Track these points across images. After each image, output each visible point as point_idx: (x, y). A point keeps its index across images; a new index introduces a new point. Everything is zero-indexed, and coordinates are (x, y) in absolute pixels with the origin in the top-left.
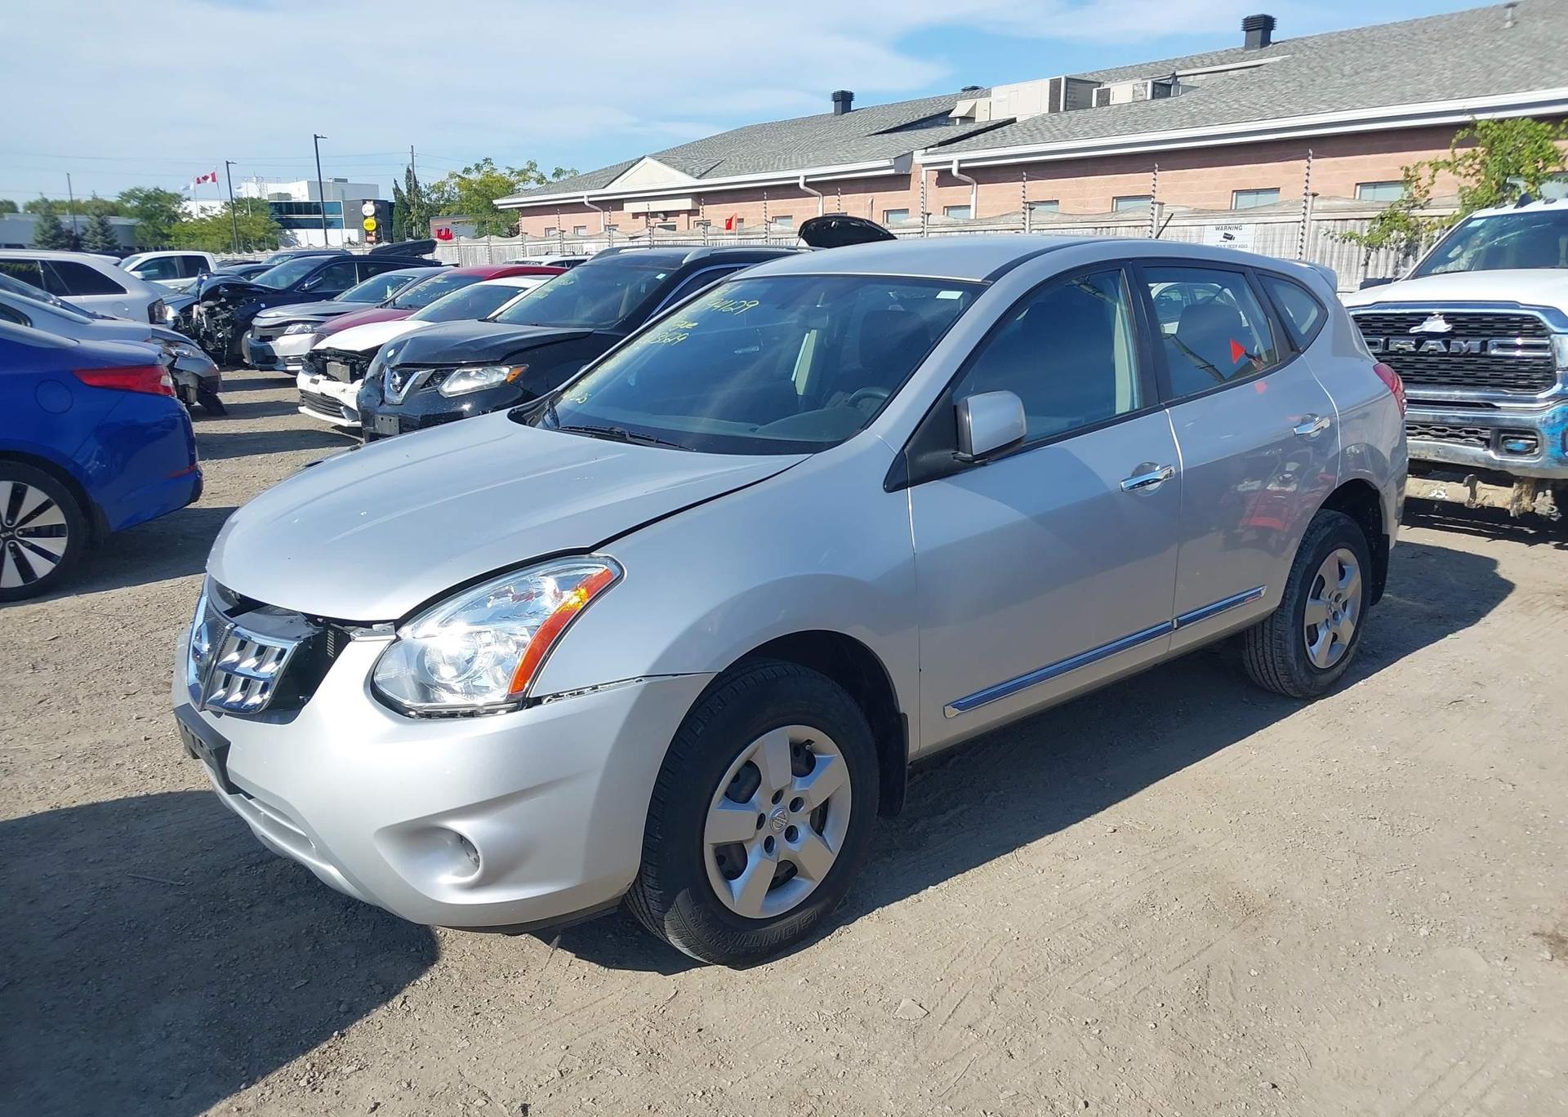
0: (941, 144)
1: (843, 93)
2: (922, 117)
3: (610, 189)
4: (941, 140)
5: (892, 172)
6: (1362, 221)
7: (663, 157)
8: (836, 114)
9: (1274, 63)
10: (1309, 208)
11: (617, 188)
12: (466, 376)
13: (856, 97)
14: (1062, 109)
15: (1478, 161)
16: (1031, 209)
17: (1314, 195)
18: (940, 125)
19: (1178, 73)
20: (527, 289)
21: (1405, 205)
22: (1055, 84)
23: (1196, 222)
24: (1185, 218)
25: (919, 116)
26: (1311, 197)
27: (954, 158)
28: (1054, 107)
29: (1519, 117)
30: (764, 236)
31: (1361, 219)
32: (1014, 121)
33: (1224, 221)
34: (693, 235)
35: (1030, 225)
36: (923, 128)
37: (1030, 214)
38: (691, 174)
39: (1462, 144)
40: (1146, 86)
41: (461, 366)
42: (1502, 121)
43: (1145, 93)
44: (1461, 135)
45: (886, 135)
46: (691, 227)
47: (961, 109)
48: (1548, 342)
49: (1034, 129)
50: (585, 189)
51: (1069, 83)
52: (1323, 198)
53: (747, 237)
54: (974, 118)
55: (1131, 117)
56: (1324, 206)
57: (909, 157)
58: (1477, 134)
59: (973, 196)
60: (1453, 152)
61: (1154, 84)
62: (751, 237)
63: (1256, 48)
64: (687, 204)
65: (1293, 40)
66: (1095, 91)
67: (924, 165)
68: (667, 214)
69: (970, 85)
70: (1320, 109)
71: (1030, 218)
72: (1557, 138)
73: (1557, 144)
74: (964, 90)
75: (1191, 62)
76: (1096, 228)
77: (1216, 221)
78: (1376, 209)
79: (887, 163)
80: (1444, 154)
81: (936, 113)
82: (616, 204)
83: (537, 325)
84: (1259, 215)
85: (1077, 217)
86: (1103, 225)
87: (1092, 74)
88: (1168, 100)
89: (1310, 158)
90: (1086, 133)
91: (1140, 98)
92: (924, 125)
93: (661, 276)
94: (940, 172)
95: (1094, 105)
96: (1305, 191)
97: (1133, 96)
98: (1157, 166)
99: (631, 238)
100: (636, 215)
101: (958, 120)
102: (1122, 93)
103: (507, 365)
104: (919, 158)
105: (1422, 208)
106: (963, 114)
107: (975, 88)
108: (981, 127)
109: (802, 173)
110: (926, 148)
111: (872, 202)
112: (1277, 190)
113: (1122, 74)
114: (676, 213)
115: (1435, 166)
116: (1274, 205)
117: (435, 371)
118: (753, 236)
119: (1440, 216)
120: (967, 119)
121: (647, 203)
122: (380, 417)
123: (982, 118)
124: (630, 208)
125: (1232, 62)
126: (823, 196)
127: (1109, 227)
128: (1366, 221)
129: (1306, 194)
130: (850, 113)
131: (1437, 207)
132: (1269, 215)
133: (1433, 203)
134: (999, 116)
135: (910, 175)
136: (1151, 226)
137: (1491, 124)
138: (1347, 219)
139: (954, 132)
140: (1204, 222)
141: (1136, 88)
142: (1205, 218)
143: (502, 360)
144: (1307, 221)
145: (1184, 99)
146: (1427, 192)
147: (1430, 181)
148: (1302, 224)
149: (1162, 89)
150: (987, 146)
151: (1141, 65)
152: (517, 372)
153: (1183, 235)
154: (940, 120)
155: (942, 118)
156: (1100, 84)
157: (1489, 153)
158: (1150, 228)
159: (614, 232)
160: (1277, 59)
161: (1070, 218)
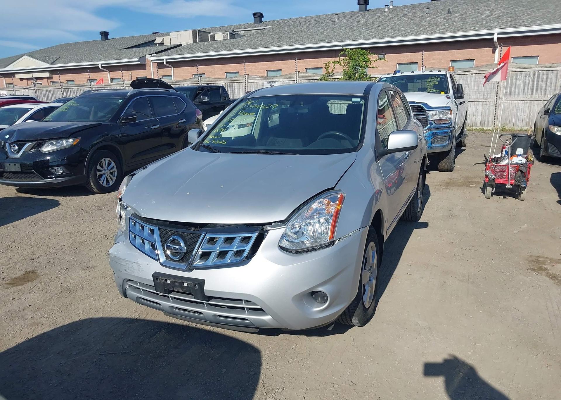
0: (156, 53)
1: (104, 32)
2: (141, 43)
3: (7, 68)
4: (156, 51)
5: (139, 63)
6: (314, 80)
7: (33, 55)
8: (102, 40)
9: (267, 29)
10: (297, 76)
11: (11, 68)
12: (52, 144)
13: (110, 34)
14: (198, 41)
15: (347, 61)
16: (201, 76)
17: (299, 72)
18: (149, 46)
19: (234, 31)
20: (33, 108)
21: (327, 75)
22: (194, 33)
23: (261, 81)
24: (257, 80)
25: (140, 42)
26: (298, 72)
27: (164, 58)
28: (195, 40)
29: (358, 48)
30: (90, 87)
31: (314, 79)
32: (180, 45)
33: (270, 80)
34: (55, 87)
35: (201, 82)
36: (143, 47)
37: (201, 78)
38: (48, 63)
39: (342, 56)
40: (227, 34)
41: (49, 140)
42: (352, 49)
43: (227, 36)
44: (342, 53)
45: (130, 49)
46: (50, 84)
47: (159, 40)
48: (425, 113)
49: (189, 48)
51: (199, 32)
52: (301, 73)
53: (82, 87)
54: (164, 44)
55: (222, 45)
56: (302, 75)
57: (145, 57)
58: (346, 53)
59: (172, 72)
60: (339, 58)
61: (230, 34)
62: (83, 87)
63: (258, 23)
64: (47, 75)
65: (270, 21)
66: (209, 35)
67: (152, 60)
68: (37, 79)
69: (155, 32)
70: (292, 44)
71: (201, 80)
72: (368, 55)
73: (368, 56)
74: (153, 33)
75: (240, 26)
76: (226, 83)
77: (267, 81)
78: (319, 76)
79: (137, 59)
80: (337, 59)
81: (147, 41)
82: (11, 75)
84: (282, 78)
85: (219, 79)
86: (228, 82)
87: (202, 29)
88: (235, 40)
89: (296, 60)
90: (212, 50)
91: (226, 38)
92: (143, 45)
93: (121, 101)
94: (158, 63)
95: (209, 40)
96: (296, 70)
97: (223, 38)
98: (245, 61)
99: (24, 89)
100: (21, 79)
101: (157, 44)
102: (219, 36)
104: (149, 57)
105: (332, 76)
106: (160, 42)
107: (157, 33)
108: (166, 48)
109: (100, 63)
110: (151, 54)
111: (131, 74)
113: (219, 29)
114: (42, 78)
115: (335, 63)
116: (286, 75)
117: (37, 143)
118: (85, 87)
119: (337, 79)
120: (161, 44)
121: (32, 74)
122: (8, 164)
123: (167, 44)
124: (18, 76)
125: (252, 28)
127: (230, 83)
128: (315, 80)
129: (296, 71)
130: (109, 40)
131: (336, 76)
132: (285, 78)
133: (335, 74)
134: (174, 43)
135: (146, 64)
136: (245, 82)
137: (350, 50)
138: (310, 80)
139: (159, 49)
140: (263, 81)
141: (224, 35)
142: (264, 79)
143: (70, 136)
144: (297, 80)
145: (239, 40)
146: (333, 71)
147: (334, 68)
148: (296, 81)
149: (233, 35)
150: (176, 54)
151: (219, 27)
153: (257, 85)
154: (149, 44)
155: (151, 43)
156: (210, 33)
157: (350, 59)
158: (245, 83)
159: (16, 86)
160: (268, 27)
161: (216, 80)
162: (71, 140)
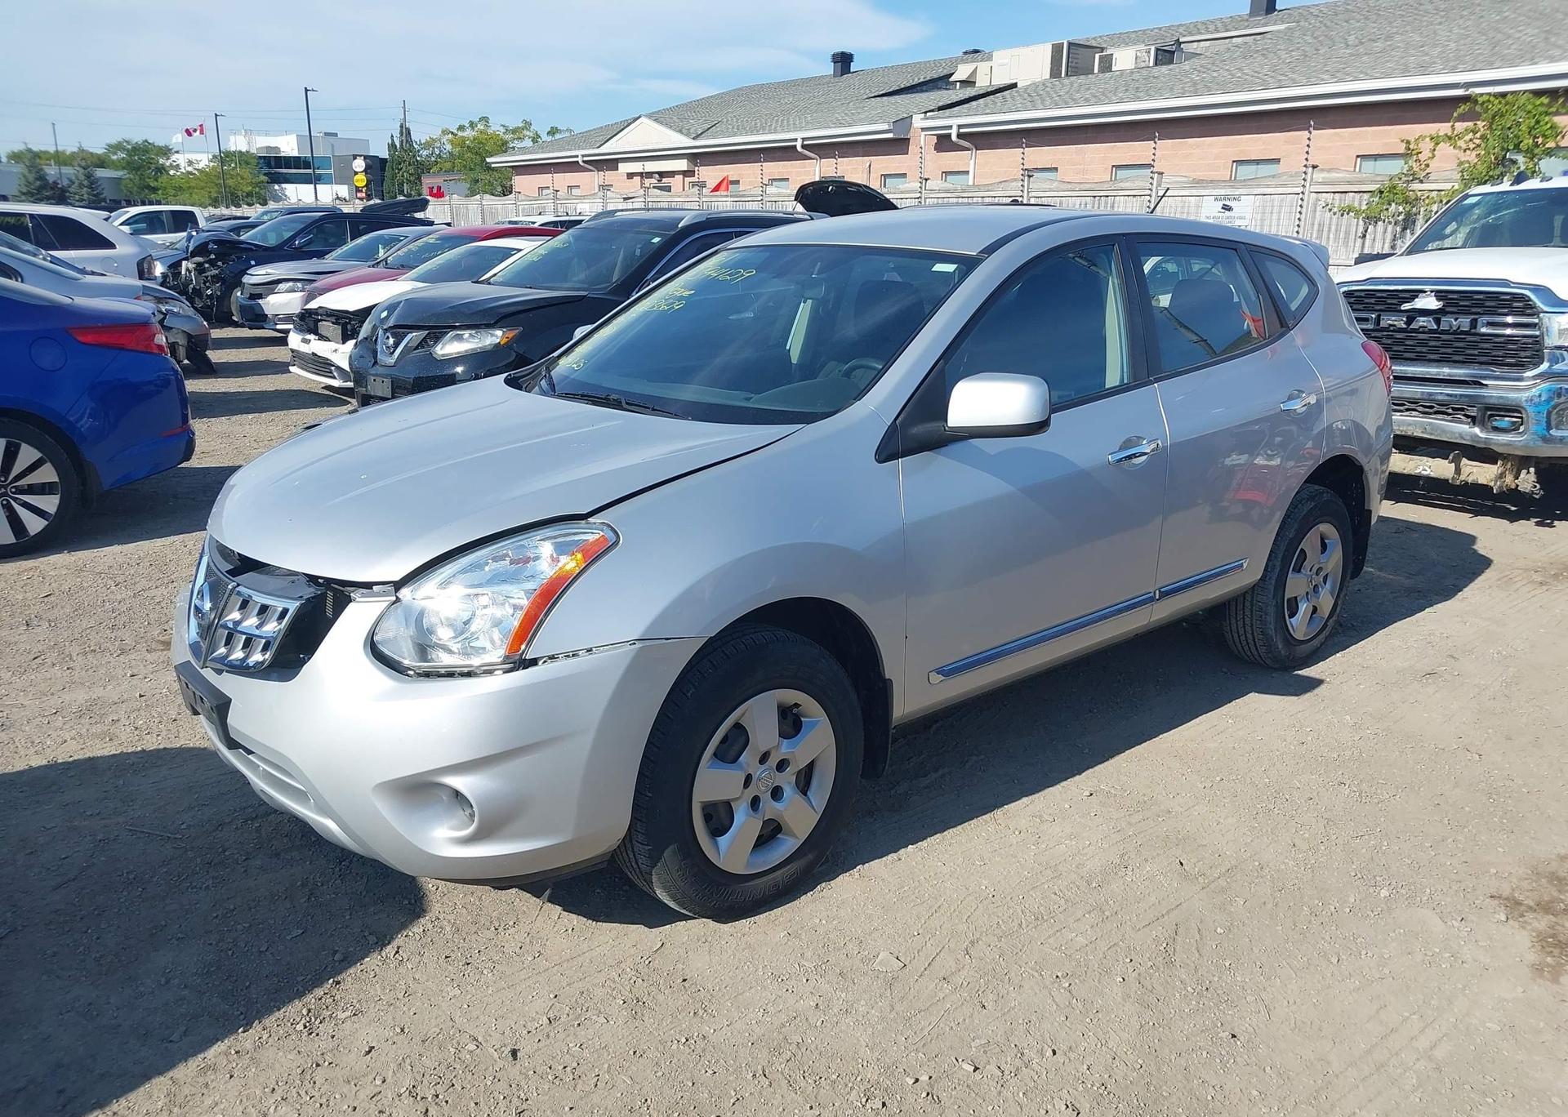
0: (941, 108)
1: (843, 54)
2: (922, 80)
3: (605, 149)
4: (941, 104)
5: (890, 135)
6: (1361, 194)
7: (658, 117)
8: (835, 75)
9: (1279, 31)
10: (1308, 180)
11: (612, 147)
12: (459, 338)
13: (855, 58)
14: (1063, 75)
15: (1478, 135)
16: (1030, 176)
17: (1314, 167)
18: (940, 89)
19: (1181, 40)
20: (521, 250)
21: (1404, 179)
22: (1057, 50)
23: (1195, 192)
24: (1183, 188)
25: (919, 79)
26: (1311, 169)
27: (954, 122)
28: (1055, 72)
29: (1521, 91)
30: (759, 199)
31: (1360, 192)
32: (1014, 86)
33: (1223, 192)
34: (688, 196)
35: (1028, 192)
36: (922, 91)
37: (1029, 181)
38: (687, 135)
39: (1463, 118)
40: (1149, 52)
41: (454, 328)
42: (1504, 95)
43: (1147, 59)
44: (1463, 108)
45: (885, 98)
46: (687, 188)
47: (962, 73)
48: (1536, 321)
49: (1035, 93)
50: (580, 148)
51: (1071, 47)
52: (1322, 170)
53: (743, 199)
54: (975, 83)
55: (1134, 84)
56: (1323, 178)
57: (909, 120)
58: (1478, 108)
59: (972, 162)
60: (1453, 126)
61: (1157, 50)
62: (746, 199)
63: (1261, 15)
64: (682, 165)
65: (1298, 8)
66: (1097, 56)
67: (923, 129)
68: (662, 174)
69: (972, 48)
70: (1323, 80)
71: (1028, 186)
72: (1557, 113)
73: (1556, 119)
74: (965, 53)
75: (1195, 28)
76: (1095, 197)
77: (1215, 192)
78: (1376, 182)
79: (885, 127)
80: (1444, 128)
81: (936, 76)
82: (611, 164)
83: (531, 288)
84: (1258, 186)
85: (1076, 185)
86: (1102, 193)
87: (1095, 39)
88: (1171, 66)
89: (1311, 129)
90: (1087, 100)
91: (1143, 65)
92: (924, 88)
93: (656, 240)
94: (939, 137)
95: (1096, 71)
96: (1305, 162)
97: (1136, 63)
98: (1157, 134)
99: (625, 199)
100: (630, 176)
101: (958, 83)
102: (1124, 59)
103: (500, 328)
104: (918, 122)
105: (1421, 182)
106: (964, 77)
107: (976, 51)
108: (981, 92)
109: (799, 135)
110: (926, 113)
111: (870, 166)
112: (1278, 160)
113: (1124, 40)
114: (672, 174)
115: (1436, 140)
116: (1274, 176)
117: (429, 333)
118: (749, 199)
119: (1439, 191)
120: (968, 83)
121: (642, 163)
122: (373, 378)
123: (982, 83)
124: (625, 168)
125: (1236, 29)
126: (821, 158)
127: (1107, 196)
128: (1365, 194)
129: (1305, 166)
130: (850, 75)
131: (1436, 181)
132: (1268, 186)
133: (1432, 177)
134: (1000, 80)
135: (909, 139)
136: (1150, 195)
137: (1492, 99)
138: (1346, 192)
139: (954, 96)
140: (1203, 192)
141: (1139, 54)
142: (1204, 188)
143: (496, 323)
144: (1306, 193)
145: (1186, 66)
146: (1427, 166)
147: (1431, 155)
148: (1301, 196)
149: (1165, 56)
150: (988, 111)
151: (1144, 31)
152: (511, 334)
153: (1181, 205)
154: (940, 84)
155: (941, 82)
156: (1102, 49)
157: (1490, 128)
158: (1148, 198)
159: (608, 192)
160: (1282, 27)
161: (1069, 186)
162: (499, 333)
